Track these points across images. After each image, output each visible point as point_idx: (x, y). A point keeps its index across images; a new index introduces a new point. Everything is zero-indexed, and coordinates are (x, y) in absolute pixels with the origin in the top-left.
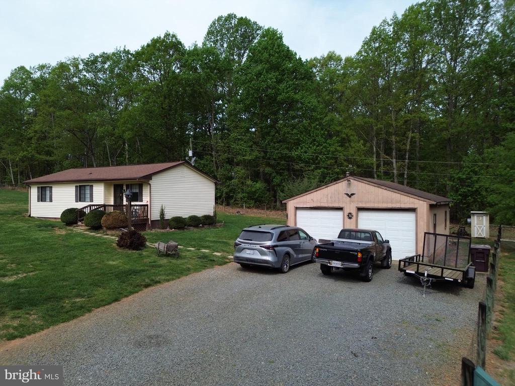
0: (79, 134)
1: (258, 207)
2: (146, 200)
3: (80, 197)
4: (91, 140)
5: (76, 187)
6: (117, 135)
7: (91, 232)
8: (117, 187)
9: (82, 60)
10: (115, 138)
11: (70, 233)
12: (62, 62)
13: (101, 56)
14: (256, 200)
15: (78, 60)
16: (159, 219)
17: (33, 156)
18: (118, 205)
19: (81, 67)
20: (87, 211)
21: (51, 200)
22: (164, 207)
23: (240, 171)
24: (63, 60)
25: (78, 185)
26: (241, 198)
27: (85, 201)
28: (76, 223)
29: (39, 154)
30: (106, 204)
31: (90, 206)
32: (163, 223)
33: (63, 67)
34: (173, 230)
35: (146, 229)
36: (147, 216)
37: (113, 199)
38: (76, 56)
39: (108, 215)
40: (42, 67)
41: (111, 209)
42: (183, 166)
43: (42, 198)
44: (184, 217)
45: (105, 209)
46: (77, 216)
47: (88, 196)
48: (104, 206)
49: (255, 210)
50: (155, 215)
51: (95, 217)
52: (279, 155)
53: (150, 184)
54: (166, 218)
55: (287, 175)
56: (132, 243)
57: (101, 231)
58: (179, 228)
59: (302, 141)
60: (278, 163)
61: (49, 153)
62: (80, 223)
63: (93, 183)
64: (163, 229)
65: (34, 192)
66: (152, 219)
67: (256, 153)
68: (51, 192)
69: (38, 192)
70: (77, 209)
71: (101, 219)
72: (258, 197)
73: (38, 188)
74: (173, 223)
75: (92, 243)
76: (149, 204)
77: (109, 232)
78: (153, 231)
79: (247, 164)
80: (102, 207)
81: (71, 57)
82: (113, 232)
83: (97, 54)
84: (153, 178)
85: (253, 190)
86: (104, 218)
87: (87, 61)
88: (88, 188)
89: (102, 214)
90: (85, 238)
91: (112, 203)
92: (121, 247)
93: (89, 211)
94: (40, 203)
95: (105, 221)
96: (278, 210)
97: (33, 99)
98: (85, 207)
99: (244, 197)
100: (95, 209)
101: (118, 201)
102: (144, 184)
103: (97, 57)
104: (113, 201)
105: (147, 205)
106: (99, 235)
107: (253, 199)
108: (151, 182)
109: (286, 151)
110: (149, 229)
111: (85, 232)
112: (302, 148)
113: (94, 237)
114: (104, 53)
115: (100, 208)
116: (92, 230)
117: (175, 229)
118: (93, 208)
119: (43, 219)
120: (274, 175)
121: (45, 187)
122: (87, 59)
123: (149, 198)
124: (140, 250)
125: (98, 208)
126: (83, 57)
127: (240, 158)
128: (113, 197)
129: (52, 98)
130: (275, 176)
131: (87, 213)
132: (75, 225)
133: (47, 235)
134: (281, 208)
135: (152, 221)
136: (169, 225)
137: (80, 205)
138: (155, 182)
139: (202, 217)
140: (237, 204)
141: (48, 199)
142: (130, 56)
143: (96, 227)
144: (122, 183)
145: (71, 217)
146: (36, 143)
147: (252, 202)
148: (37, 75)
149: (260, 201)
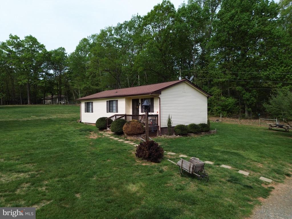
0: (112, 73)
1: (229, 116)
2: (156, 111)
3: (109, 110)
4: (119, 76)
5: (107, 101)
6: (133, 70)
7: (116, 137)
8: (135, 101)
9: (114, 28)
10: (132, 72)
11: (100, 138)
12: (103, 29)
13: (124, 24)
14: (228, 111)
15: (111, 28)
16: (167, 126)
17: (90, 87)
18: (135, 115)
19: (113, 32)
20: (113, 119)
21: (92, 112)
22: (170, 117)
23: (215, 90)
24: (104, 29)
25: (108, 100)
26: (216, 110)
27: (113, 112)
28: (106, 129)
29: (92, 85)
30: (127, 114)
31: (116, 115)
32: (170, 130)
33: (103, 33)
34: (178, 136)
35: (156, 134)
36: (158, 124)
37: (132, 111)
38: (110, 26)
39: (128, 123)
40: (93, 36)
41: (130, 119)
42: (184, 84)
43: (87, 110)
44: (186, 125)
45: (126, 118)
46: (106, 123)
47: (115, 108)
48: (125, 116)
49: (228, 119)
50: (163, 123)
51: (119, 125)
52: (250, 76)
53: (160, 98)
54: (172, 126)
55: (255, 92)
56: (150, 154)
57: (123, 137)
58: (183, 135)
59: (270, 64)
60: (248, 83)
61: (97, 85)
62: (108, 129)
63: (118, 98)
64: (170, 135)
65: (83, 106)
66: (161, 127)
67: (229, 76)
68: (92, 106)
69: (85, 106)
70: (106, 118)
71: (122, 126)
72: (230, 109)
73: (85, 103)
74: (178, 131)
75: (114, 150)
76: (159, 114)
77: (129, 138)
78: (163, 137)
79: (221, 85)
80: (123, 116)
81: (108, 26)
82: (132, 138)
83: (122, 23)
84: (162, 93)
85: (227, 104)
86: (125, 126)
87: (116, 28)
88: (115, 102)
89: (124, 122)
90: (110, 143)
91: (131, 114)
92: (139, 157)
93: (115, 119)
94: (87, 113)
95: (126, 128)
96: (247, 119)
97: (90, 55)
98: (112, 117)
99: (219, 109)
100: (119, 118)
101: (135, 111)
102: (155, 98)
103: (122, 24)
104: (132, 112)
105: (157, 115)
106: (121, 140)
107: (225, 111)
108: (160, 96)
109: (255, 73)
110: (159, 134)
111: (111, 137)
112: (270, 70)
113: (117, 143)
114: (126, 22)
115: (122, 117)
116: (116, 135)
117: (179, 135)
118: (118, 117)
119: (88, 124)
120: (244, 91)
121: (89, 102)
122: (116, 27)
123: (159, 109)
124: (159, 162)
125: (121, 117)
126: (114, 26)
127: (215, 80)
128: (132, 109)
129: (98, 51)
130: (245, 93)
131: (113, 120)
132: (105, 130)
133: (82, 140)
134: (249, 117)
135: (161, 128)
136: (175, 132)
137: (109, 115)
138: (164, 96)
139: (199, 125)
140: (213, 114)
141: (91, 111)
142: (141, 20)
143: (119, 133)
144: (138, 98)
145: (102, 124)
146: (91, 79)
147: (225, 113)
148: (91, 41)
149: (231, 112)
